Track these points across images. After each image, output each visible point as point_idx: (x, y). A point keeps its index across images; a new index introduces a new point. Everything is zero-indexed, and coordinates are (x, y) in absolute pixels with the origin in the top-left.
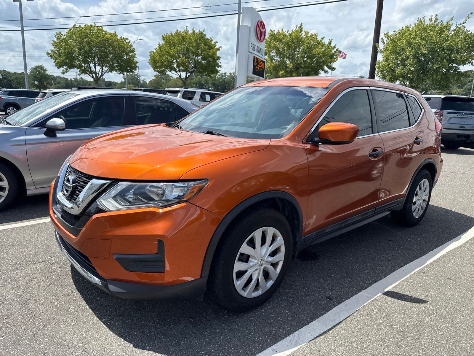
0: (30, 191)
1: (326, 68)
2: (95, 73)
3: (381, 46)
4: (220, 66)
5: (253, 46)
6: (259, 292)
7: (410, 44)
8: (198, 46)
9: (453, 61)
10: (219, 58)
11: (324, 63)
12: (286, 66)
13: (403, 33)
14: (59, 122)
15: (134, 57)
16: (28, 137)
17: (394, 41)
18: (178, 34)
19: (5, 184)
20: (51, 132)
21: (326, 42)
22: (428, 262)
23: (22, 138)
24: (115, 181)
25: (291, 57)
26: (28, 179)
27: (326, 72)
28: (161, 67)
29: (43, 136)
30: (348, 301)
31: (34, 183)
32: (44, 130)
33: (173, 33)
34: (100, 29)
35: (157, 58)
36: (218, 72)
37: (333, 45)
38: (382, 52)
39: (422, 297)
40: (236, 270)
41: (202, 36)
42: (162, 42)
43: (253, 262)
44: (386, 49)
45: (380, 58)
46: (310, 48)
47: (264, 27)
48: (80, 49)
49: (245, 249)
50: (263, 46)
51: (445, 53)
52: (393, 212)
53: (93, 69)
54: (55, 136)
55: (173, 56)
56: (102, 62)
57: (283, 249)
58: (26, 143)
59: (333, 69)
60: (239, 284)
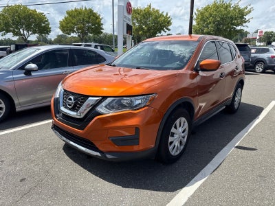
0: (18, 109)
1: (166, 30)
2: (24, 35)
3: (195, 17)
4: (103, 29)
5: (125, 17)
6: (178, 152)
7: (211, 15)
8: (89, 18)
9: (233, 25)
10: (102, 24)
11: (164, 26)
12: (143, 29)
13: (206, 9)
14: (33, 66)
15: (48, 24)
16: (14, 76)
17: (202, 14)
18: (76, 10)
19: (3, 105)
20: (28, 72)
21: (165, 14)
22: (250, 130)
23: (11, 77)
24: (105, 98)
25: (145, 23)
26: (16, 102)
27: (165, 32)
28: (67, 30)
29: (23, 75)
30: (220, 153)
31: (20, 104)
32: (24, 71)
33: (73, 9)
34: (25, 7)
35: (64, 25)
36: (102, 33)
37: (168, 16)
38: (195, 20)
39: (254, 147)
40: (170, 141)
41: (91, 11)
42: (67, 16)
43: (176, 136)
44: (198, 18)
45: (194, 23)
46: (156, 18)
47: (131, 6)
48: (13, 20)
49: (173, 130)
50: (130, 17)
51: (229, 20)
52: (227, 106)
53: (22, 32)
54: (30, 75)
55: (74, 24)
56: (28, 28)
57: (187, 129)
58: (14, 80)
59: (169, 30)
60: (170, 148)
